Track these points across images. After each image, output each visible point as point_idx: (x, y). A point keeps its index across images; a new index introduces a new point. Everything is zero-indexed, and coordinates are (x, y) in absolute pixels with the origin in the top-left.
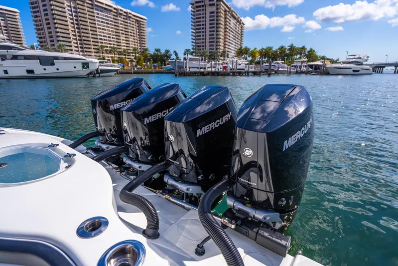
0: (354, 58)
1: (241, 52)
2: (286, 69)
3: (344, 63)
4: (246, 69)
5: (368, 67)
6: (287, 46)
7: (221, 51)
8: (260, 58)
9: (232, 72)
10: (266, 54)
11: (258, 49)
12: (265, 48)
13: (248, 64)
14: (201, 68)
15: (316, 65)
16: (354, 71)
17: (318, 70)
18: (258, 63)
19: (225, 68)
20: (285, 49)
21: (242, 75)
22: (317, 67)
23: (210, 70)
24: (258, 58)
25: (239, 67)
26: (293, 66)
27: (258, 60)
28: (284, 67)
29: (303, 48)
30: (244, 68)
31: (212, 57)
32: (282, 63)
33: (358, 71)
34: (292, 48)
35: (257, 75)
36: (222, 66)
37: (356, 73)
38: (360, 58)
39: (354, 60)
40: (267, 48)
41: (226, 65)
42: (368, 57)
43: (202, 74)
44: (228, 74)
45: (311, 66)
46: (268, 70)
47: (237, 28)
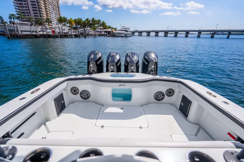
0: (124, 28)
1: (61, 20)
2: (93, 33)
3: (121, 30)
4: (70, 33)
5: (130, 33)
6: (90, 19)
7: (44, 18)
8: (75, 25)
9: (60, 35)
10: (79, 23)
11: (73, 19)
12: (77, 19)
13: (70, 29)
14: (33, 32)
15: (108, 31)
16: (126, 35)
17: (110, 34)
18: (75, 28)
19: (54, 32)
20: (90, 20)
21: (68, 37)
22: (109, 32)
23: (41, 33)
24: (74, 25)
25: (64, 31)
26: (96, 31)
27: (74, 26)
28: (91, 32)
29: (99, 21)
30: (68, 32)
31: (39, 23)
32: (90, 29)
33: (127, 35)
34: (93, 20)
35: (78, 37)
36: (51, 31)
37: (126, 36)
38: (127, 28)
39: (124, 29)
40: (79, 19)
41: (54, 30)
42: (129, 28)
43: (36, 36)
44: (57, 37)
45: (106, 32)
46: (82, 33)
47: (54, 2)
